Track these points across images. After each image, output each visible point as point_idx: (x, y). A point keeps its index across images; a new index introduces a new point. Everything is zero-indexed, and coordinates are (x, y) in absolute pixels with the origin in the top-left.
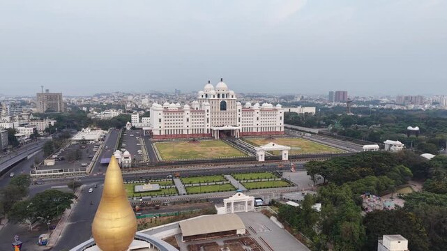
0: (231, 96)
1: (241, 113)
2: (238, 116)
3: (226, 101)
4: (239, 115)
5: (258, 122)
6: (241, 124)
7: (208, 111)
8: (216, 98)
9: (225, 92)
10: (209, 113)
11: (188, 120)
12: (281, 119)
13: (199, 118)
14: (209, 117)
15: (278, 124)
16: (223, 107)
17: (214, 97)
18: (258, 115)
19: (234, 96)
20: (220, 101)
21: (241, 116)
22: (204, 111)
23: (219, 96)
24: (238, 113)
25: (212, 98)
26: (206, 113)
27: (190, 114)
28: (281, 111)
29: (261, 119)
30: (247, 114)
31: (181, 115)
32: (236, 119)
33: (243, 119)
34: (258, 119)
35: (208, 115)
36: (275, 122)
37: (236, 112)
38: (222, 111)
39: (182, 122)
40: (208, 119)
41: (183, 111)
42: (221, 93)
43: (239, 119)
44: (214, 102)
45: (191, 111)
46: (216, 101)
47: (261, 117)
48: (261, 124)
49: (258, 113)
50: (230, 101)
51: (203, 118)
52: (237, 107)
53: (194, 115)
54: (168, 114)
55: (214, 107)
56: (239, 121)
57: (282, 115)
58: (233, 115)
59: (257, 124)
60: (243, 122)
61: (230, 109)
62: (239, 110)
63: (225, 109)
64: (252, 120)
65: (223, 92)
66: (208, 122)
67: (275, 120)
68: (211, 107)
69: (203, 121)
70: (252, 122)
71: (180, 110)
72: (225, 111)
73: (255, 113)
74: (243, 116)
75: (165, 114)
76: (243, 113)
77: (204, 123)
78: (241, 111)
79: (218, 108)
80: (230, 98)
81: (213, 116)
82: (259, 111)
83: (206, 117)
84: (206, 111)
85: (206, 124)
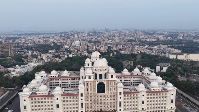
0: (110, 77)
1: (122, 96)
2: (119, 100)
3: (105, 83)
4: (121, 98)
5: (145, 106)
6: (122, 108)
7: (82, 95)
8: (92, 79)
9: (103, 73)
10: (83, 98)
11: (58, 106)
12: (172, 101)
14: (83, 101)
15: (168, 107)
16: (101, 88)
17: (90, 77)
18: (144, 99)
19: (114, 77)
20: (97, 83)
21: (122, 100)
22: (78, 95)
23: (96, 77)
24: (119, 96)
25: (87, 79)
26: (80, 97)
27: (61, 98)
28: (172, 93)
29: (148, 101)
30: (129, 97)
31: (50, 100)
32: (117, 102)
33: (125, 102)
34: (143, 102)
35: (82, 99)
36: (165, 106)
37: (117, 95)
38: (100, 94)
39: (52, 107)
40: (82, 104)
41: (53, 96)
42: (98, 73)
43: (120, 103)
44: (89, 84)
45: (62, 95)
46: (92, 83)
47: (148, 100)
48: (148, 108)
49: (143, 96)
50: (110, 82)
51: (77, 102)
52: (118, 89)
53: (66, 99)
54: (35, 99)
55: (89, 90)
56: (120, 106)
57: (174, 98)
58: (113, 98)
59: (143, 109)
60: (125, 106)
61: (110, 91)
62: (120, 93)
63: (103, 92)
64: (136, 103)
65: (101, 72)
66: (82, 107)
67: (165, 102)
68: (86, 90)
69: (77, 106)
70: (136, 105)
71: (50, 95)
72: (103, 94)
73: (140, 95)
74: (125, 99)
75: (32, 99)
76: (125, 96)
77: (77, 108)
78: (122, 93)
79: (95, 90)
80: (110, 79)
81: (88, 100)
82: (144, 94)
83: (80, 101)
84: (80, 95)
85: (80, 110)
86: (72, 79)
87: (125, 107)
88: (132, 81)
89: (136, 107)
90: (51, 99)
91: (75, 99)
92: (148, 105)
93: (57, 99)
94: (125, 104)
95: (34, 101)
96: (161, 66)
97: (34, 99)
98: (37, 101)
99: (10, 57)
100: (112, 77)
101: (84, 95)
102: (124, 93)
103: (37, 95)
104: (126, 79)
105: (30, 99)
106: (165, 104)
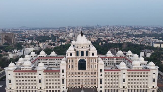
0: (91, 54)
1: (103, 73)
2: (100, 77)
3: (86, 60)
4: (101, 75)
5: (126, 85)
6: (103, 85)
7: (63, 71)
8: (74, 55)
9: (84, 50)
10: (65, 74)
11: (40, 81)
12: (154, 80)
13: (54, 79)
14: (65, 77)
15: (150, 86)
16: (82, 65)
17: (71, 54)
18: (125, 77)
19: (95, 54)
20: (78, 60)
21: (103, 77)
22: (60, 71)
23: (77, 55)
24: (100, 73)
25: (69, 56)
26: (61, 73)
27: (43, 74)
28: (154, 71)
29: (129, 80)
30: (110, 75)
31: (33, 75)
32: (98, 79)
33: (106, 80)
34: (124, 80)
35: (63, 75)
36: (146, 85)
37: (98, 72)
38: (81, 71)
39: (35, 82)
40: (63, 80)
41: (36, 71)
42: (80, 50)
43: (101, 80)
44: (71, 61)
45: (45, 71)
46: (74, 60)
47: (129, 78)
48: (129, 86)
49: (124, 74)
50: (91, 59)
51: (59, 78)
52: (99, 66)
53: (48, 75)
54: (20, 74)
55: (71, 67)
56: (101, 83)
57: (156, 76)
58: (94, 75)
59: (124, 87)
60: (106, 83)
61: (91, 69)
62: (101, 71)
63: (85, 68)
64: (117, 81)
65: (82, 49)
66: (63, 83)
67: (147, 81)
68: (68, 66)
69: (59, 82)
70: (117, 83)
71: (34, 70)
72: (84, 71)
73: (121, 73)
74: (106, 76)
75: (17, 74)
76: (106, 73)
77: (59, 84)
78: (103, 71)
79: (76, 67)
80: (91, 56)
81: (69, 77)
82: (125, 72)
83: (62, 77)
84: (61, 71)
85: (61, 86)
86: (59, 59)
87: (105, 85)
88: (115, 62)
89: (117, 85)
90: (35, 74)
91: (57, 75)
92: (129, 83)
93: (40, 74)
94: (106, 81)
96: (144, 52)
97: (18, 74)
98: (21, 75)
99: (12, 44)
100: (93, 54)
101: (65, 71)
102: (105, 70)
103: (22, 70)
104: (110, 61)
105: (14, 74)
106: (147, 83)
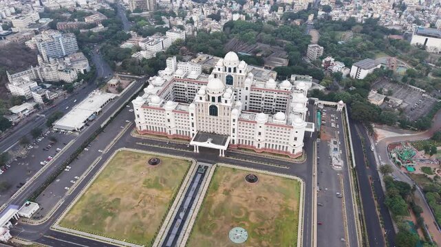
0: (224, 101)
1: (236, 123)
2: (232, 127)
3: (218, 106)
4: (234, 125)
5: (262, 138)
6: (236, 134)
7: (192, 115)
8: (204, 100)
9: (216, 96)
10: (194, 117)
11: (169, 120)
12: (295, 139)
13: (184, 120)
14: (194, 121)
15: (291, 144)
16: (213, 111)
17: (201, 99)
18: (260, 130)
19: (228, 102)
20: (209, 105)
22: (188, 113)
23: (208, 99)
24: (232, 123)
25: (198, 100)
26: (191, 117)
27: (172, 114)
28: (297, 130)
29: (266, 133)
30: (245, 125)
31: (161, 113)
32: (230, 128)
33: (239, 130)
34: (260, 134)
35: (193, 119)
36: (287, 141)
37: (230, 121)
38: (212, 117)
39: (164, 120)
40: (193, 124)
41: (164, 110)
42: (211, 95)
43: (234, 129)
44: (201, 105)
45: (173, 111)
46: (204, 105)
48: (266, 140)
49: (261, 127)
50: (223, 107)
51: (188, 121)
52: (232, 115)
53: (177, 115)
55: (201, 111)
56: (234, 132)
58: (226, 123)
59: (259, 140)
61: (223, 116)
62: (234, 120)
63: (216, 115)
64: (253, 133)
65: (213, 95)
66: (193, 126)
67: (288, 138)
68: (198, 111)
69: (188, 124)
70: (253, 135)
71: (161, 109)
72: (215, 117)
73: (257, 126)
74: (239, 126)
75: (144, 109)
76: (239, 123)
78: (236, 121)
79: (207, 112)
80: (223, 103)
81: (200, 121)
82: (262, 125)
83: (191, 121)
84: (190, 115)
85: (191, 128)
87: (239, 134)
90: (163, 112)
91: (186, 117)
92: (266, 137)
93: (168, 114)
95: (146, 111)
96: (359, 67)
98: (149, 111)
99: (148, 11)
100: (226, 102)
101: (194, 115)
102: (239, 120)
103: (150, 106)
105: (142, 109)
